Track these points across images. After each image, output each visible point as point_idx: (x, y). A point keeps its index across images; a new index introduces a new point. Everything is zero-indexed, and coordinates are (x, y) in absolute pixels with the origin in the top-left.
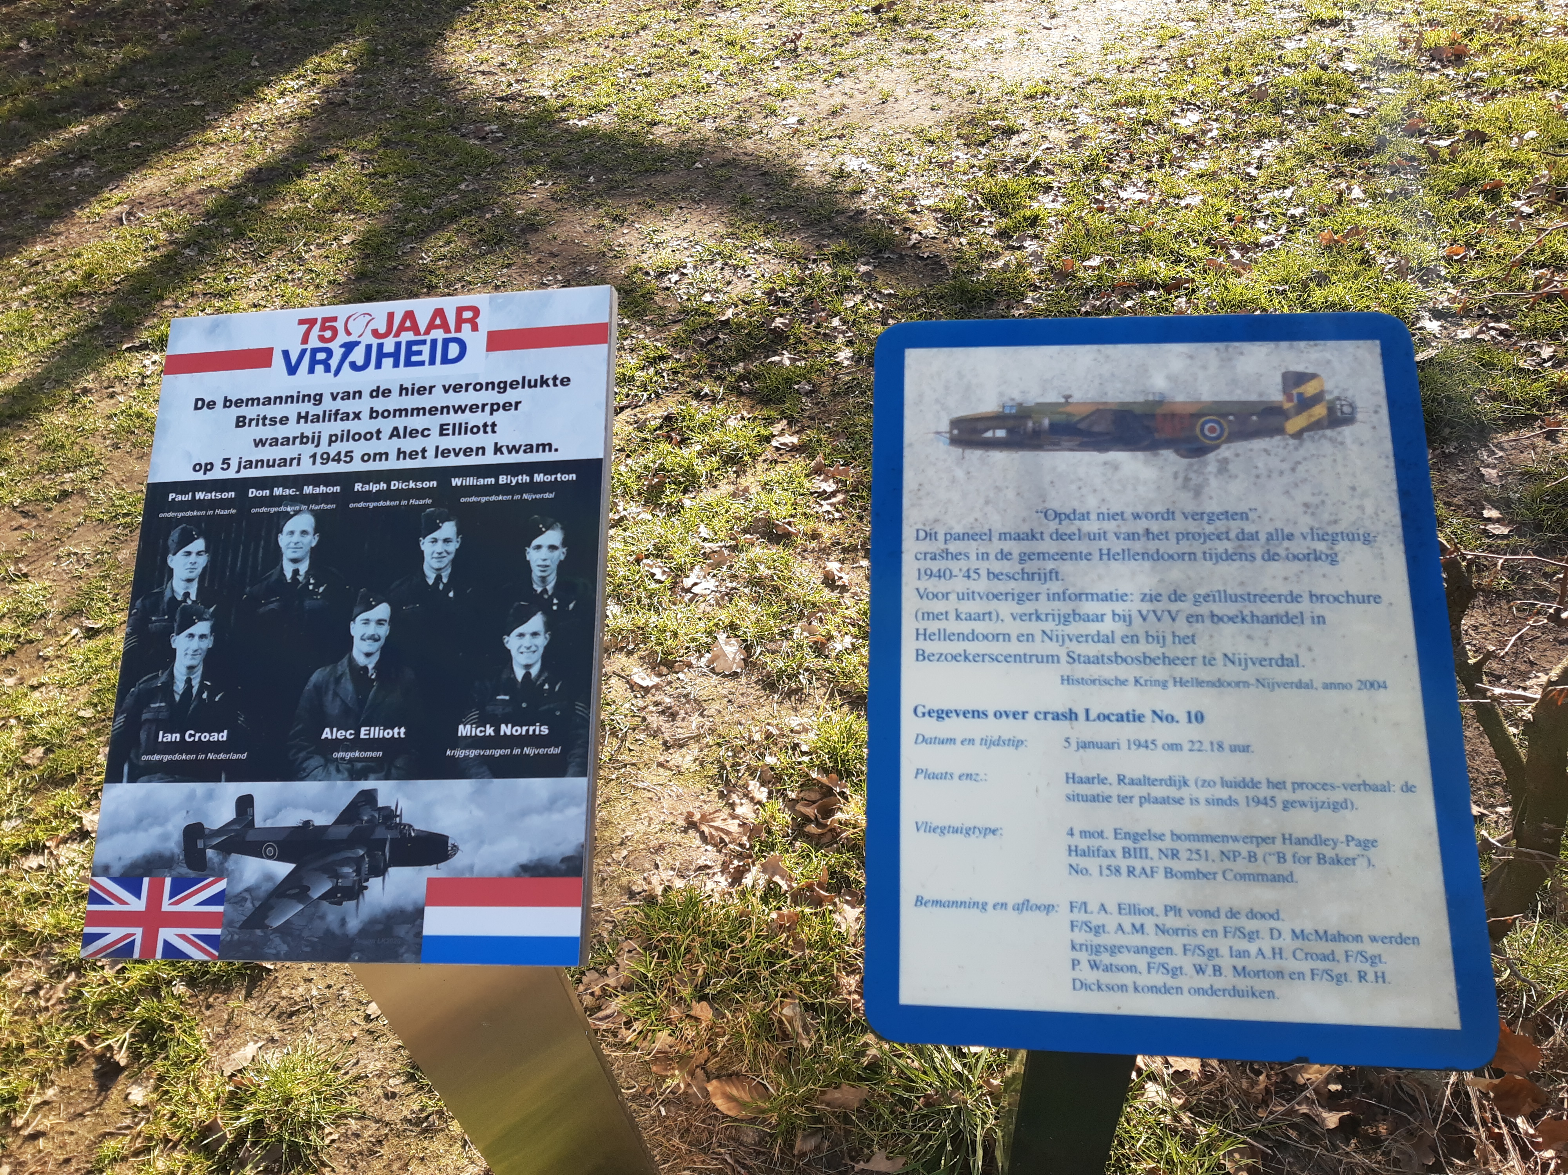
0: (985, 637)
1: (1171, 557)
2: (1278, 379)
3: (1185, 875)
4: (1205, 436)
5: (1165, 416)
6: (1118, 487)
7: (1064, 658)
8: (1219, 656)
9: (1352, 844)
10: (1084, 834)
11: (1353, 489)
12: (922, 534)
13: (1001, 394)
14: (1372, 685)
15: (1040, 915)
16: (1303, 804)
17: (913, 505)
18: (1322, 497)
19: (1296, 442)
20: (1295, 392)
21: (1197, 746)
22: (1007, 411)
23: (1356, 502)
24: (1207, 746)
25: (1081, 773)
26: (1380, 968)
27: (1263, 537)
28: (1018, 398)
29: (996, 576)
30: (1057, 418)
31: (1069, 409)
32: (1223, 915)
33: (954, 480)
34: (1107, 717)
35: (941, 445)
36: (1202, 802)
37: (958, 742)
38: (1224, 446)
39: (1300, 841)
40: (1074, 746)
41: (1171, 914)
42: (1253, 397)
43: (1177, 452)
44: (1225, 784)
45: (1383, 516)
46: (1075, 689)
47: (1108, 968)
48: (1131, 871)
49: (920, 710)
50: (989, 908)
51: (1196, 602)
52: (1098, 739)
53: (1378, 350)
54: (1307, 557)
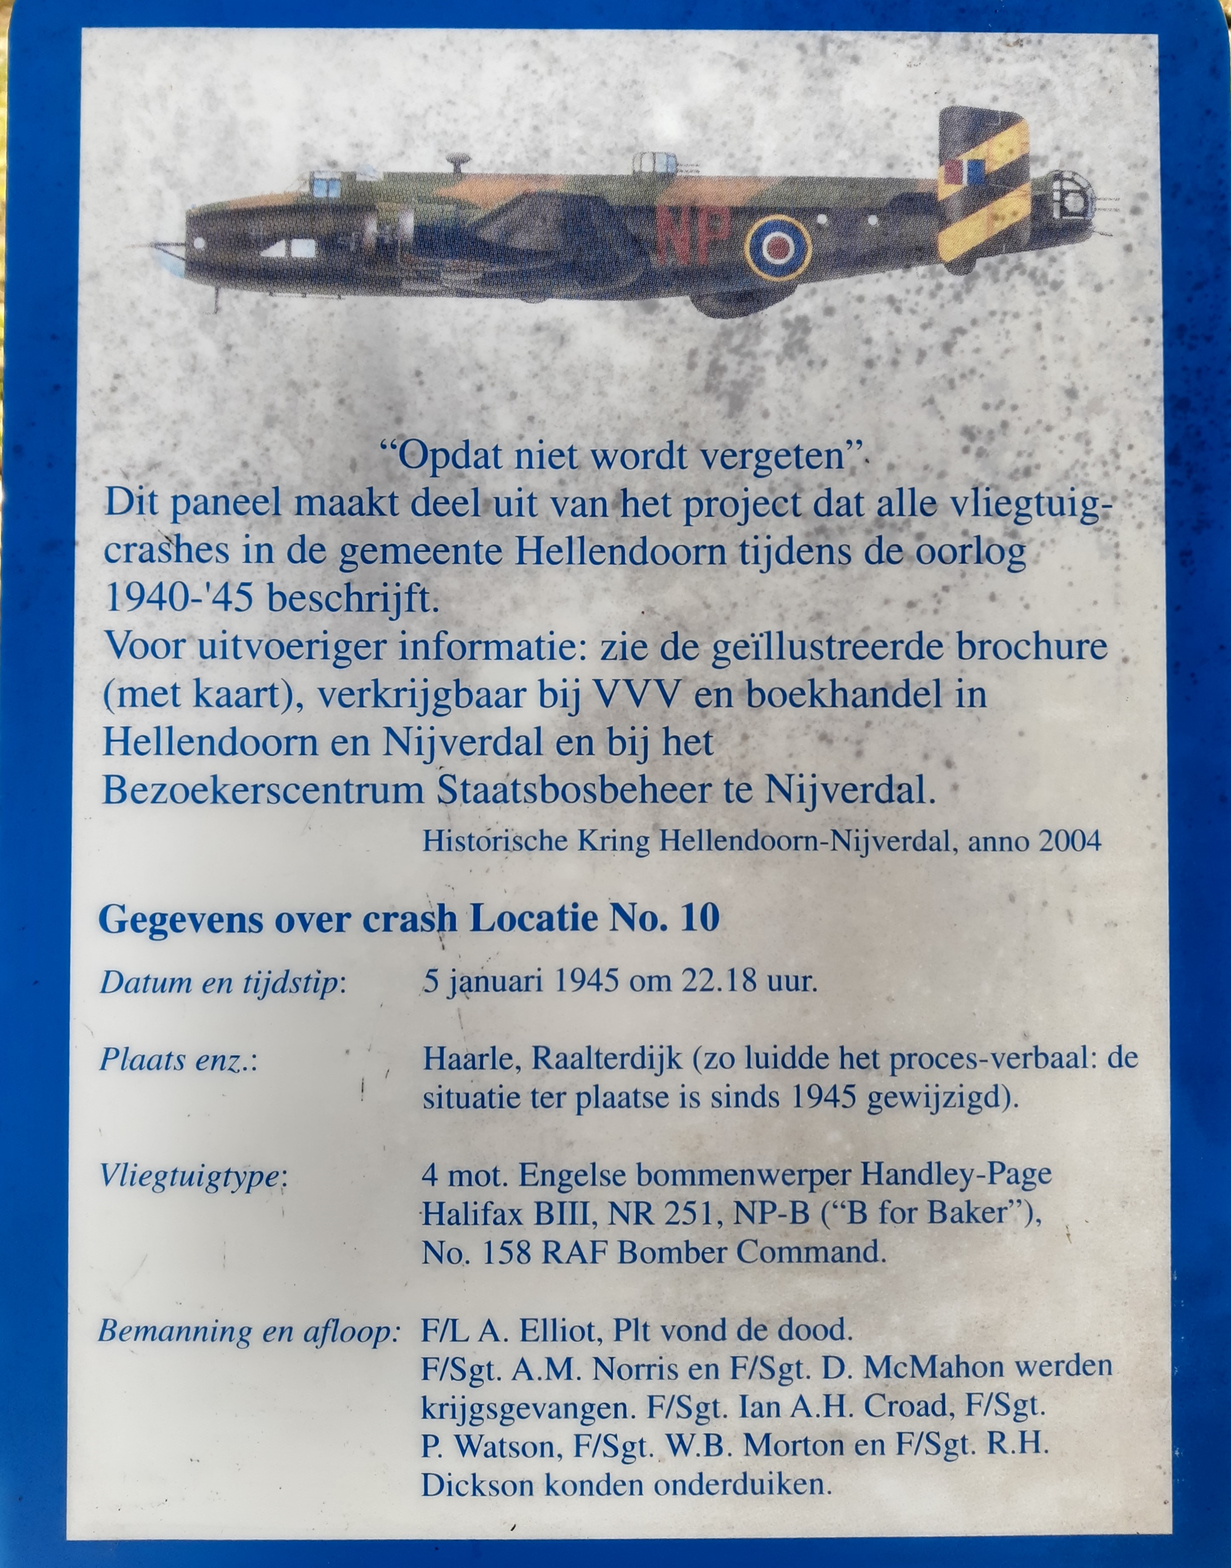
0: (261, 746)
1: (671, 555)
2: (933, 127)
3: (661, 1255)
4: (761, 263)
5: (676, 211)
6: (562, 386)
7: (432, 791)
8: (758, 780)
9: (1001, 1179)
10: (458, 1177)
11: (1072, 393)
12: (121, 500)
13: (307, 149)
14: (1070, 840)
15: (361, 1349)
16: (910, 1100)
17: (99, 427)
18: (1004, 414)
19: (960, 279)
20: (965, 158)
21: (701, 979)
22: (320, 193)
23: (1075, 424)
24: (721, 979)
25: (456, 1046)
26: (1031, 1424)
27: (870, 507)
28: (347, 162)
29: (288, 601)
30: (435, 212)
31: (460, 191)
32: (731, 1333)
33: (193, 366)
34: (518, 922)
35: (165, 274)
36: (706, 1099)
37: (196, 986)
38: (802, 289)
39: (898, 1178)
40: (445, 986)
41: (627, 1336)
42: (874, 170)
43: (698, 301)
44: (754, 1060)
45: (1128, 460)
46: (452, 859)
47: (495, 1451)
48: (551, 1253)
49: (113, 916)
50: (255, 1337)
51: (718, 661)
52: (495, 970)
53: (1153, 59)
54: (960, 554)
